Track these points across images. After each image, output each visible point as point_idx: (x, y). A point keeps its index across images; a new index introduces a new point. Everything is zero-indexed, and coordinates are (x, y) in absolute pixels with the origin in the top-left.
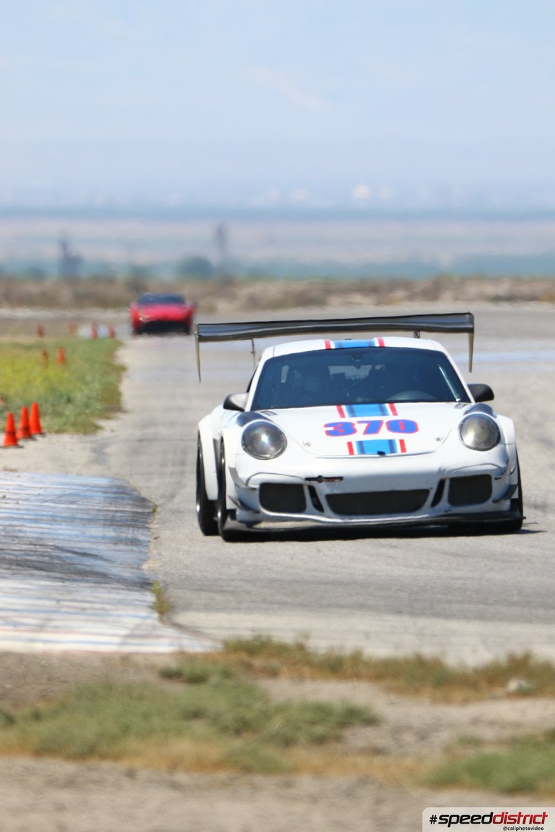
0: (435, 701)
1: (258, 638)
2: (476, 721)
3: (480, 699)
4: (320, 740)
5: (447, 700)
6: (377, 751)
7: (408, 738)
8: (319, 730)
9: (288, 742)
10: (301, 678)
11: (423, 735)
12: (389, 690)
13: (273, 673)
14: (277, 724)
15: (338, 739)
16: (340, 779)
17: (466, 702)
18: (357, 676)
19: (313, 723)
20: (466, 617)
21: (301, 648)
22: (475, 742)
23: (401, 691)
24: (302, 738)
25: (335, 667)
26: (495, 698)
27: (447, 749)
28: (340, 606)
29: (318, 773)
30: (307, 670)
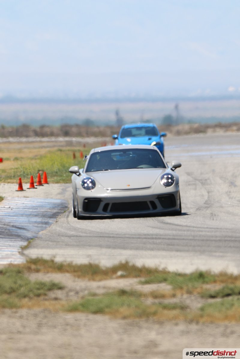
0: (89, 280)
1: (38, 258)
2: (99, 287)
3: (105, 279)
4: (38, 295)
5: (94, 280)
6: (56, 299)
7: (72, 293)
8: (41, 291)
9: (25, 296)
10: (48, 272)
11: (77, 293)
12: (75, 276)
13: (38, 271)
14: (22, 290)
15: (45, 295)
16: (37, 310)
17: (100, 280)
18: (68, 271)
19: (38, 289)
20: (131, 249)
21: (52, 261)
22: (95, 295)
23: (79, 277)
24: (31, 295)
25: (60, 268)
26: (112, 278)
27: (83, 298)
28: (89, 246)
29: (29, 308)
30: (50, 270)
